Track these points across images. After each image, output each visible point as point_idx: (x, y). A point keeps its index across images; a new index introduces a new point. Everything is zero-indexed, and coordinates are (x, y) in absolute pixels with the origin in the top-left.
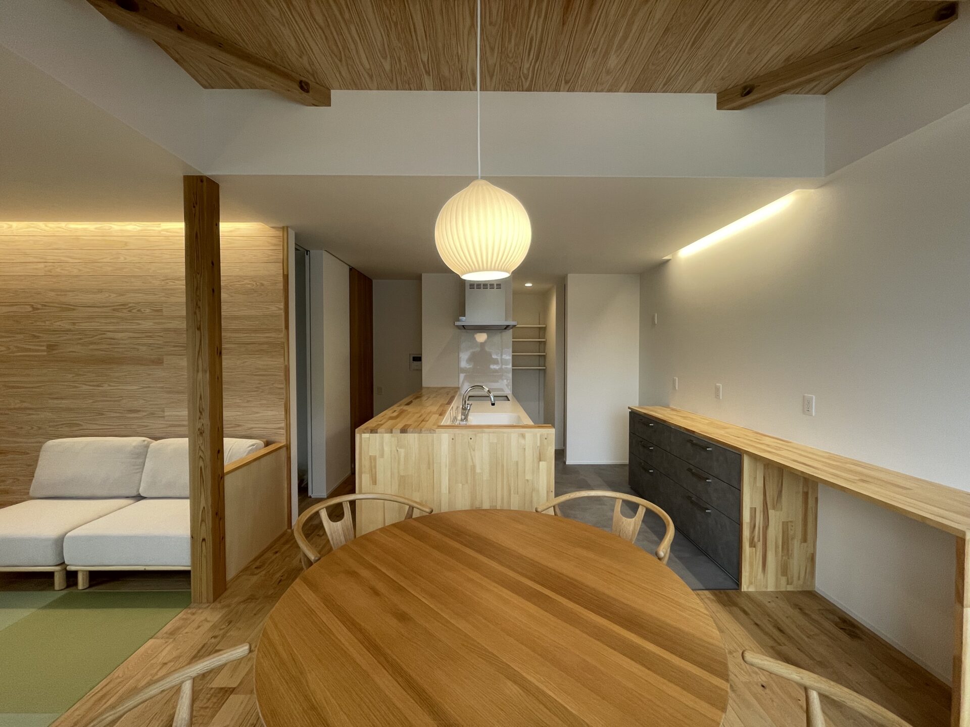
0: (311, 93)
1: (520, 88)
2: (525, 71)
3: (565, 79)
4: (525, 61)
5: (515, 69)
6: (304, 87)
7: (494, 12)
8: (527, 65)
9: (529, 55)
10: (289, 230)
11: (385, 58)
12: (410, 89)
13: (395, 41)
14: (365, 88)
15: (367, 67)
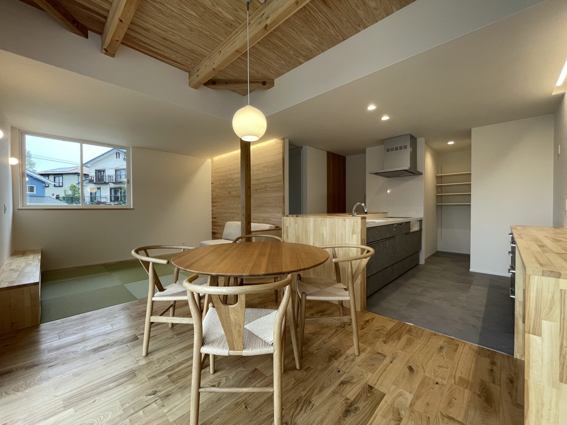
0: (266, 85)
1: (339, 42)
2: (335, 34)
3: (356, 25)
4: (330, 30)
5: (329, 36)
6: (264, 83)
7: (299, 23)
8: (332, 32)
9: (329, 27)
10: (285, 139)
11: (280, 61)
12: (297, 66)
13: (278, 54)
14: (283, 74)
15: (278, 66)
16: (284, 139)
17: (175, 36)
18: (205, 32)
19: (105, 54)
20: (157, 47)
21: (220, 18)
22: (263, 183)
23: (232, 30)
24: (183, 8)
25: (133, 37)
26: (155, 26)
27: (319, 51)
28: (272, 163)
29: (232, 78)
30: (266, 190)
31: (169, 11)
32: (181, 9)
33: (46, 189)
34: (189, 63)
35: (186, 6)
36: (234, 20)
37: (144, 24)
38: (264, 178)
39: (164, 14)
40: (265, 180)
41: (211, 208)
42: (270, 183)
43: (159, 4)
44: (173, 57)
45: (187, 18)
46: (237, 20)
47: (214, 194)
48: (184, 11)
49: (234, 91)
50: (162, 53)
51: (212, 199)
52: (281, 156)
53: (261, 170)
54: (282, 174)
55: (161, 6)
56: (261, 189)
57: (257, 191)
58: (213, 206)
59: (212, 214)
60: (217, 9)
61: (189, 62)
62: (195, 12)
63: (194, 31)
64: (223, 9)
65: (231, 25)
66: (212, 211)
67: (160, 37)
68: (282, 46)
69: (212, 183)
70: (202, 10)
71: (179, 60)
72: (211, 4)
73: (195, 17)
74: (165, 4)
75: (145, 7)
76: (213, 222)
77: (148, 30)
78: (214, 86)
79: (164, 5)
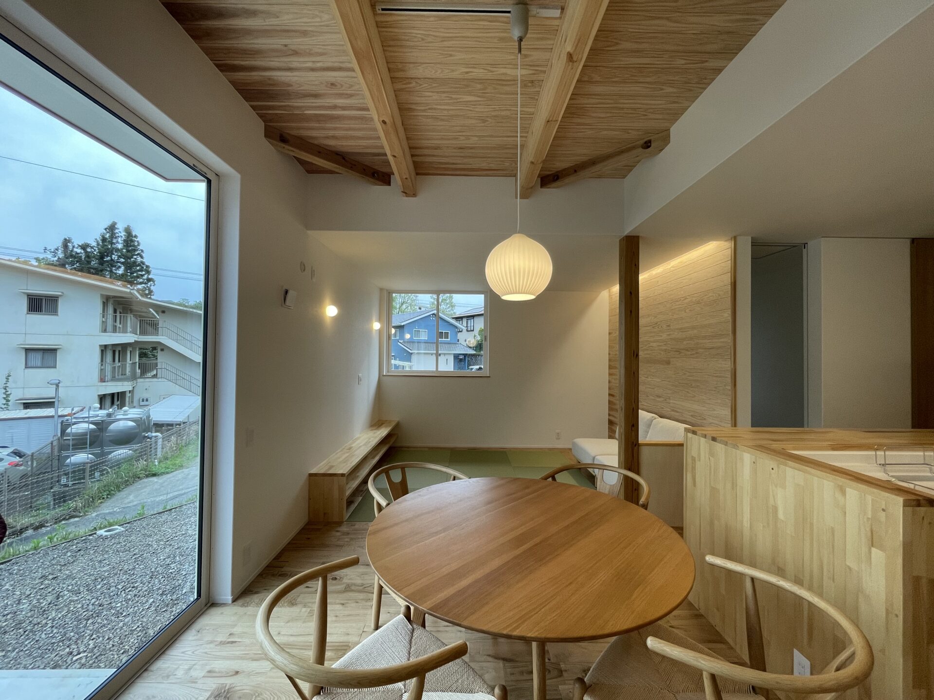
0: (654, 145)
6: (647, 145)
10: (738, 239)
11: (662, 89)
12: (713, 79)
13: (648, 80)
14: (685, 109)
15: (664, 102)
16: (735, 239)
17: (469, 139)
18: (502, 114)
19: (407, 197)
20: (459, 162)
21: (509, 83)
22: (691, 339)
23: (537, 89)
24: (456, 99)
25: (430, 163)
26: (442, 139)
27: (756, 20)
28: (710, 295)
29: (585, 159)
30: (697, 353)
31: (445, 112)
32: (455, 101)
33: (459, 334)
34: (508, 164)
35: (460, 95)
36: (533, 72)
37: (431, 142)
38: (693, 328)
39: (442, 120)
40: (695, 331)
41: (607, 377)
42: (705, 337)
43: (429, 111)
44: (484, 165)
45: (468, 108)
46: (536, 70)
47: (611, 353)
48: (460, 102)
49: (600, 177)
50: (470, 167)
51: (610, 360)
52: (727, 279)
53: (687, 311)
54: (730, 318)
55: (432, 113)
56: (687, 350)
57: (680, 353)
58: (610, 374)
59: (609, 389)
60: (498, 73)
61: (507, 162)
62: (474, 95)
63: (488, 121)
64: (505, 68)
65: (532, 82)
66: (609, 382)
67: (455, 148)
68: (651, 62)
69: (610, 334)
70: (479, 86)
71: (493, 166)
72: (486, 71)
73: (476, 101)
74: (435, 107)
75: (419, 124)
76: (610, 402)
77: (439, 147)
78: (558, 183)
79: (435, 109)
